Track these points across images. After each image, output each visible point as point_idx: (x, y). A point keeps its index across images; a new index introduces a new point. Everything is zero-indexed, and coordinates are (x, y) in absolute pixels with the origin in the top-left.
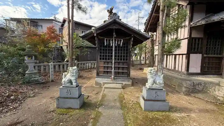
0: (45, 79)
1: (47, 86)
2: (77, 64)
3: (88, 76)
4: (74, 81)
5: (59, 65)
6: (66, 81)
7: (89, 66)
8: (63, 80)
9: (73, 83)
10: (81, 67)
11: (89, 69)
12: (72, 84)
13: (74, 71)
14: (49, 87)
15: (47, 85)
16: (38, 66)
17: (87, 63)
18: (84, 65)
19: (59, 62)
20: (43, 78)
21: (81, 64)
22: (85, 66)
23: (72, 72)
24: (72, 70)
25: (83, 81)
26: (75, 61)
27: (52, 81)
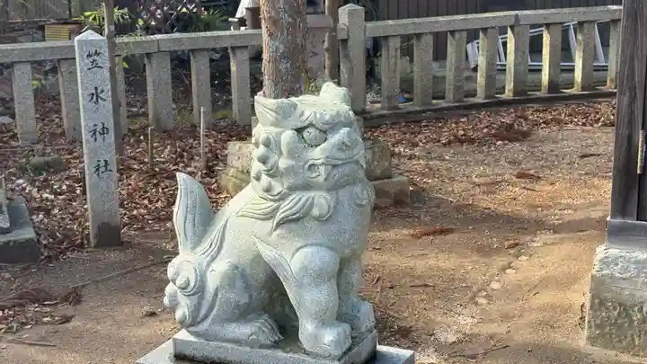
0: (48, 212)
1: (58, 290)
2: (357, 51)
3: (486, 202)
4: (309, 301)
5: (181, 63)
6: (212, 282)
7: (495, 71)
8: (183, 266)
9: (307, 328)
10: (407, 86)
11: (494, 104)
12: (286, 330)
13: (317, 154)
14: (75, 298)
15: (57, 281)
16: (37, 65)
17: (473, 35)
18: (440, 54)
19: (186, 24)
20: (29, 199)
21: (407, 52)
22: (449, 70)
23: (283, 163)
24: (288, 136)
25: (436, 260)
26: (344, 12)
27: (109, 237)
